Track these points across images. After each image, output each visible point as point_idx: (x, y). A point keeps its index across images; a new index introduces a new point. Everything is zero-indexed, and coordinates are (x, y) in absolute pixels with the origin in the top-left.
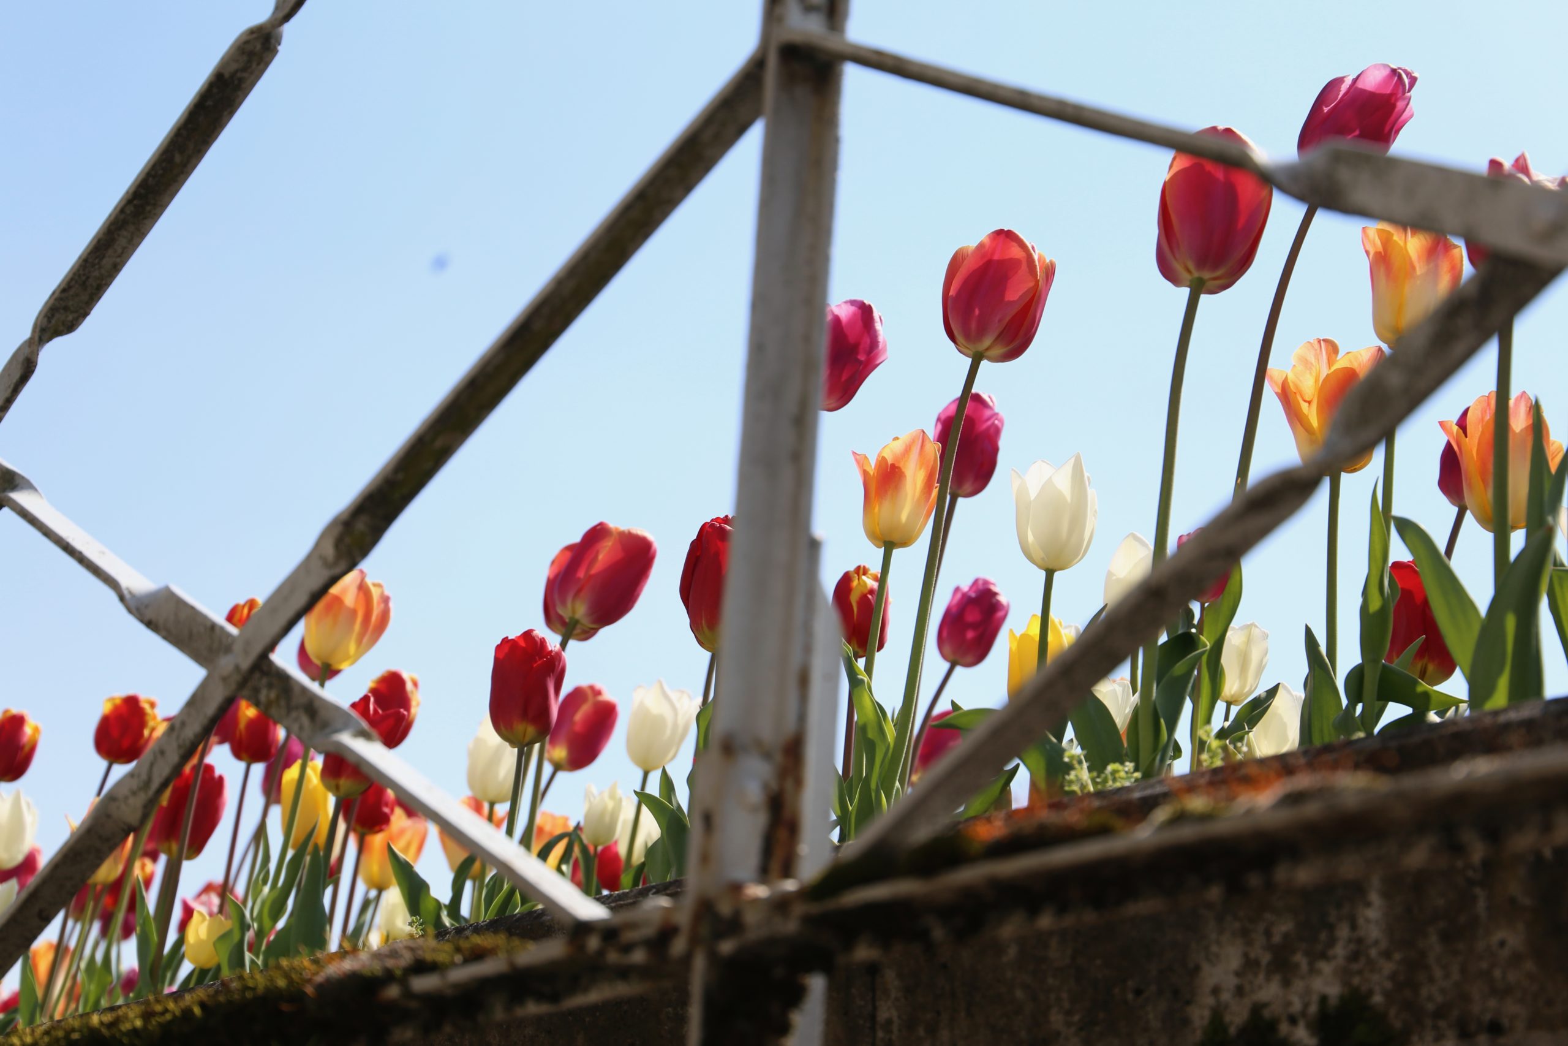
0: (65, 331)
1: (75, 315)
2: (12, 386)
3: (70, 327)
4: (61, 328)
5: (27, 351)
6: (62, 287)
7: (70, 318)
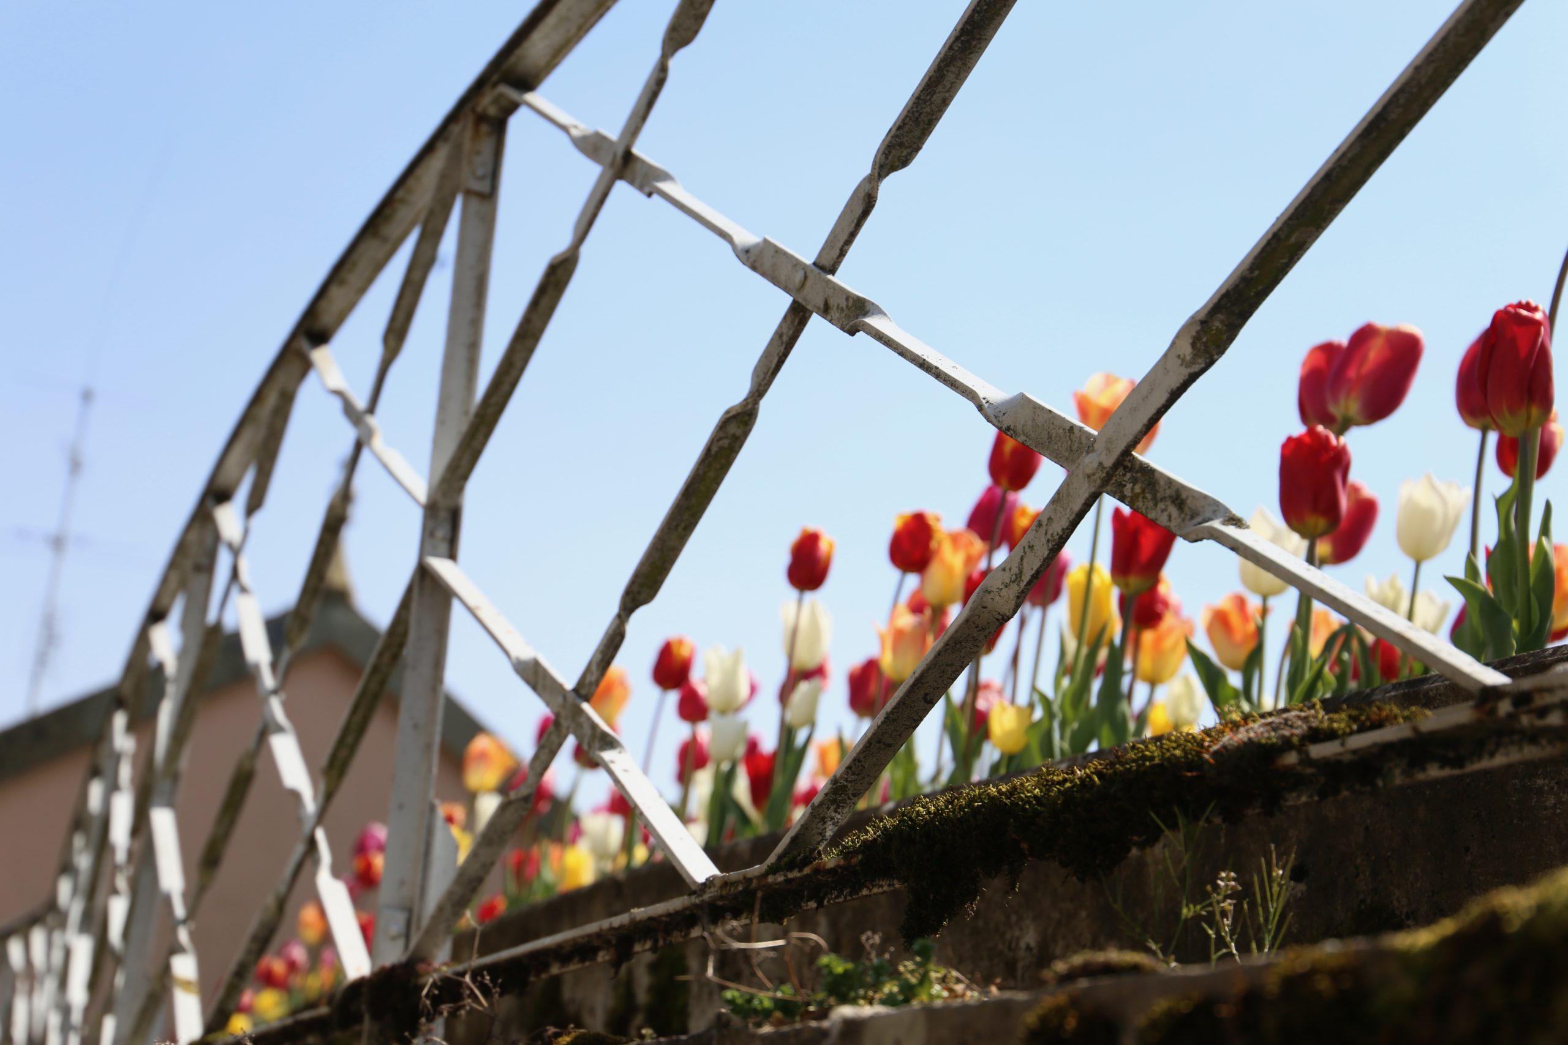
0: (901, 165)
1: (909, 150)
2: (855, 221)
3: (904, 162)
4: (897, 164)
5: (867, 187)
6: (897, 125)
7: (905, 153)
